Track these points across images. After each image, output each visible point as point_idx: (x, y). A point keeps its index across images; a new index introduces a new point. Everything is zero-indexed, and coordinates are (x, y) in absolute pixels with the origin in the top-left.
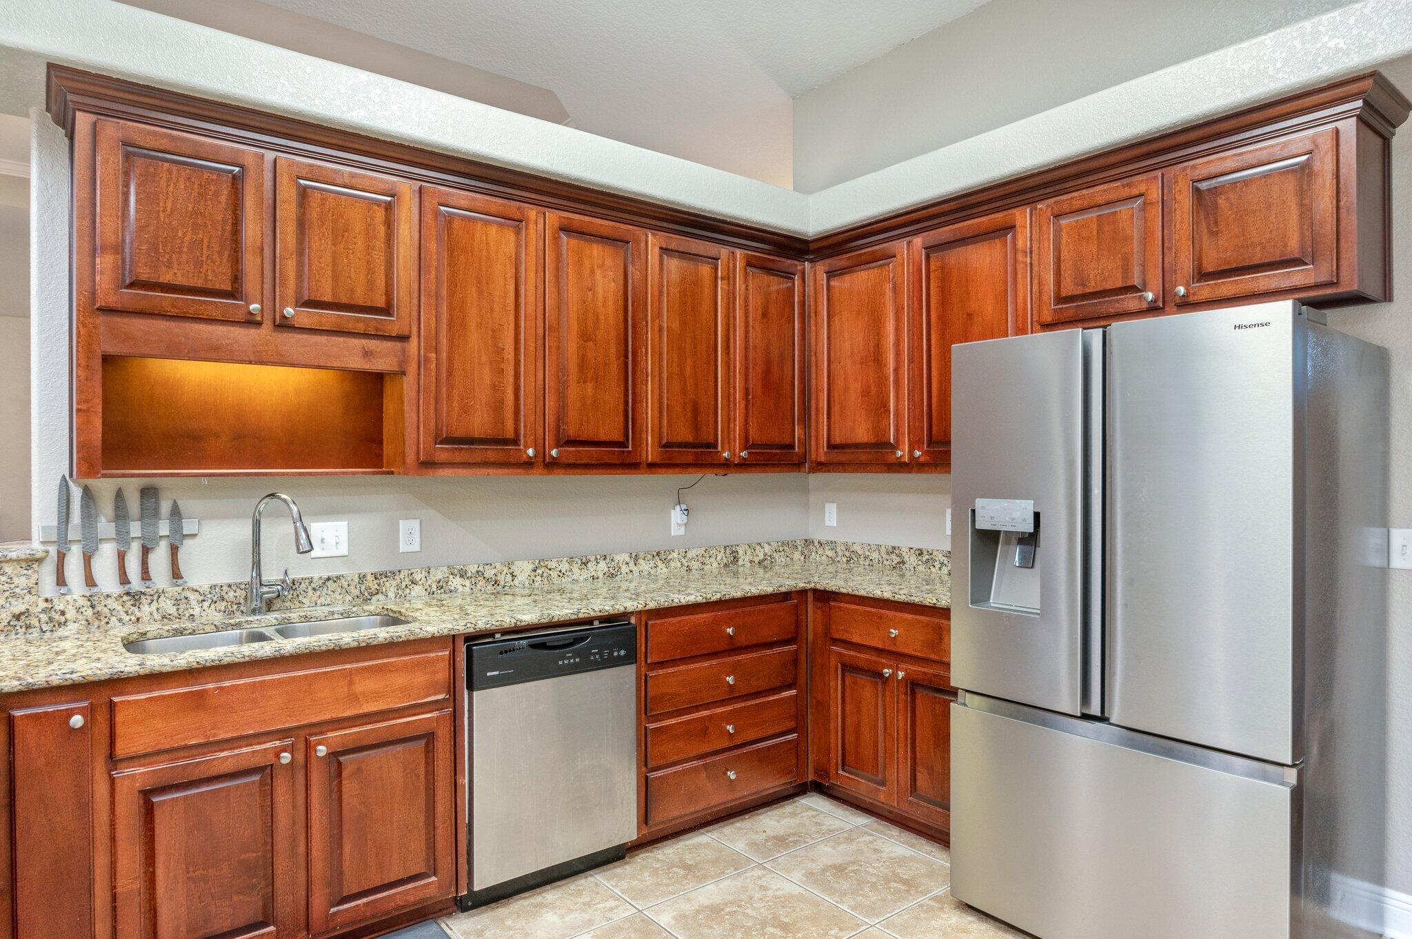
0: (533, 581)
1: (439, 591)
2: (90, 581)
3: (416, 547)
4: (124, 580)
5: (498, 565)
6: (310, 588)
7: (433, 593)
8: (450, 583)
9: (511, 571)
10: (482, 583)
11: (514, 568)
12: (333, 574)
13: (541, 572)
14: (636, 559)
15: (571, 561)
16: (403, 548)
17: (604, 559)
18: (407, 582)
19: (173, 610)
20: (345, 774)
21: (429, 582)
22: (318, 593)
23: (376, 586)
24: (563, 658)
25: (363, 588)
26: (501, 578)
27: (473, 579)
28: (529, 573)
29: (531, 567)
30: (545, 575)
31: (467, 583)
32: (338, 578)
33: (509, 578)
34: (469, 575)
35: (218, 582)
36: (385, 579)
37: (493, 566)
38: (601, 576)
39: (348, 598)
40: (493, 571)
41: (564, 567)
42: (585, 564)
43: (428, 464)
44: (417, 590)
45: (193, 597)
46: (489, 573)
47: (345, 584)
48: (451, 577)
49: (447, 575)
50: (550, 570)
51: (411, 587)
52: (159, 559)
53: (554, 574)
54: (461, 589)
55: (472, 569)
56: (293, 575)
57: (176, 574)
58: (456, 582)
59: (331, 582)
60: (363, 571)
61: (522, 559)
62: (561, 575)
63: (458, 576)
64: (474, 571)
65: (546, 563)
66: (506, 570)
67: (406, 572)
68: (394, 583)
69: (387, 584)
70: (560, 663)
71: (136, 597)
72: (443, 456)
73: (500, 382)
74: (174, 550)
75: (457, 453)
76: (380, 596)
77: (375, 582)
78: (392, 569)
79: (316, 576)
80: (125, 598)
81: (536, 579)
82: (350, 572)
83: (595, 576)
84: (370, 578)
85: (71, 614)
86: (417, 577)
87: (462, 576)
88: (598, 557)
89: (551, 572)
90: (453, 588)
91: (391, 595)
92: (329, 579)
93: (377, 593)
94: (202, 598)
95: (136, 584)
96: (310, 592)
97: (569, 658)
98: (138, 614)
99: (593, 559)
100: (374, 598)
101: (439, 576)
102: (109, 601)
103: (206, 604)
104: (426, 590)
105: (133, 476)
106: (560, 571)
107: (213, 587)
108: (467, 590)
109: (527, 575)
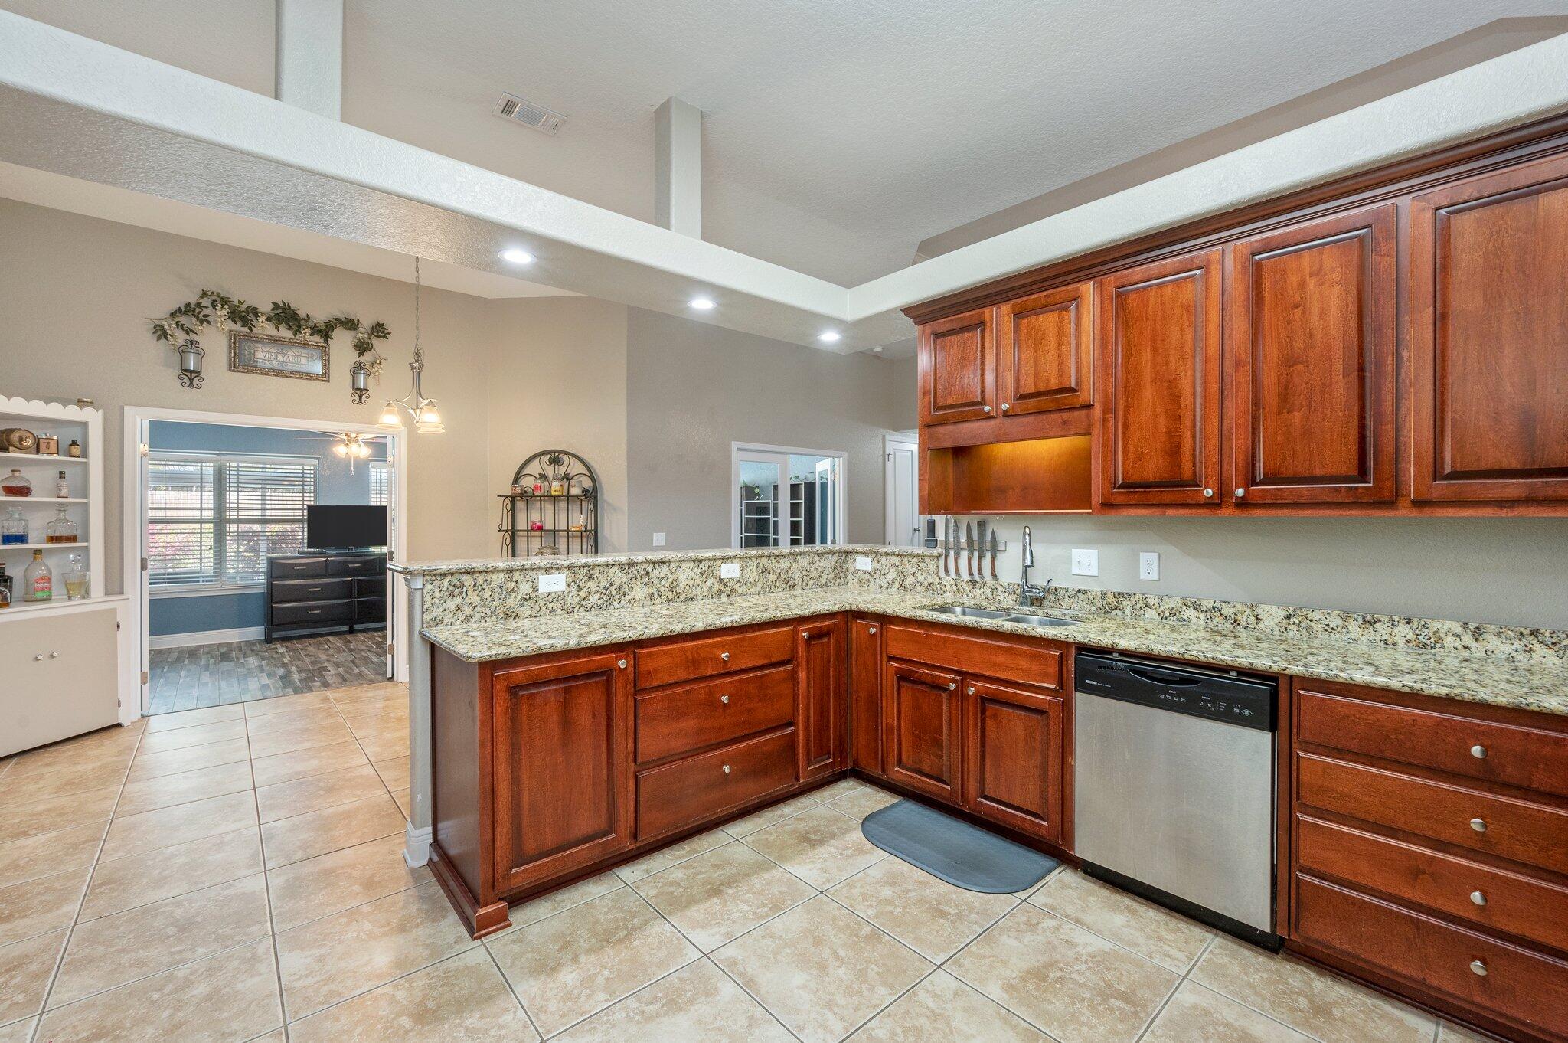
0: (1286, 629)
1: (1172, 618)
2: (958, 573)
3: (1155, 576)
4: (971, 574)
5: (1239, 606)
6: (1066, 596)
7: (1166, 618)
8: (1183, 613)
9: (1255, 613)
10: (1218, 619)
11: (1258, 611)
12: (1083, 588)
13: (1297, 621)
14: (1478, 633)
15: (1345, 616)
16: (1143, 575)
17: (1408, 623)
18: (1141, 604)
19: (990, 594)
20: (987, 713)
21: (1162, 608)
22: (1072, 600)
23: (1115, 603)
24: (1166, 693)
25: (1104, 603)
26: (1243, 619)
27: (1208, 614)
28: (1280, 619)
29: (1283, 613)
30: (1303, 625)
31: (1202, 616)
32: (1086, 591)
33: (1252, 620)
34: (1204, 609)
35: (1014, 582)
36: (1122, 599)
37: (1232, 605)
38: (1401, 643)
39: (1093, 608)
40: (1232, 610)
41: (1335, 621)
42: (1373, 623)
43: (1108, 506)
44: (1151, 613)
45: (1000, 589)
46: (1227, 611)
47: (1091, 597)
48: (1185, 607)
49: (1180, 605)
50: (1311, 621)
51: (1145, 609)
52: (986, 562)
53: (1318, 627)
54: (1194, 620)
55: (1207, 604)
56: (1053, 585)
57: (994, 574)
58: (1190, 613)
59: (1081, 593)
60: (1105, 590)
61: (1271, 603)
62: (1329, 630)
63: (1192, 608)
64: (1210, 605)
65: (1305, 613)
66: (1248, 611)
67: (1141, 596)
68: (1130, 603)
69: (1124, 603)
70: (1162, 696)
71: (974, 583)
72: (1119, 500)
73: (1177, 428)
74: (993, 559)
75: (1131, 496)
76: (1118, 611)
77: (1114, 599)
78: (1128, 592)
79: (1071, 587)
80: (969, 583)
81: (1289, 628)
82: (1096, 588)
83: (1390, 640)
84: (1109, 595)
85: (948, 587)
86: (1151, 602)
87: (1195, 609)
88: (1396, 619)
89: (1312, 624)
90: (1186, 618)
91: (1128, 612)
92: (1079, 591)
93: (1116, 609)
94: (1004, 590)
95: (977, 577)
96: (1067, 599)
97: (1171, 694)
98: (975, 594)
99: (1385, 618)
100: (1113, 612)
101: (1172, 605)
102: (963, 583)
103: (1006, 594)
104: (1159, 614)
105: (977, 514)
106: (1328, 625)
107: (1010, 584)
108: (1202, 622)
109: (1276, 621)
